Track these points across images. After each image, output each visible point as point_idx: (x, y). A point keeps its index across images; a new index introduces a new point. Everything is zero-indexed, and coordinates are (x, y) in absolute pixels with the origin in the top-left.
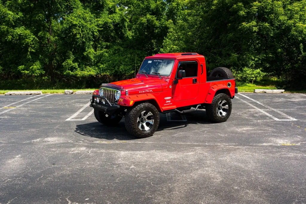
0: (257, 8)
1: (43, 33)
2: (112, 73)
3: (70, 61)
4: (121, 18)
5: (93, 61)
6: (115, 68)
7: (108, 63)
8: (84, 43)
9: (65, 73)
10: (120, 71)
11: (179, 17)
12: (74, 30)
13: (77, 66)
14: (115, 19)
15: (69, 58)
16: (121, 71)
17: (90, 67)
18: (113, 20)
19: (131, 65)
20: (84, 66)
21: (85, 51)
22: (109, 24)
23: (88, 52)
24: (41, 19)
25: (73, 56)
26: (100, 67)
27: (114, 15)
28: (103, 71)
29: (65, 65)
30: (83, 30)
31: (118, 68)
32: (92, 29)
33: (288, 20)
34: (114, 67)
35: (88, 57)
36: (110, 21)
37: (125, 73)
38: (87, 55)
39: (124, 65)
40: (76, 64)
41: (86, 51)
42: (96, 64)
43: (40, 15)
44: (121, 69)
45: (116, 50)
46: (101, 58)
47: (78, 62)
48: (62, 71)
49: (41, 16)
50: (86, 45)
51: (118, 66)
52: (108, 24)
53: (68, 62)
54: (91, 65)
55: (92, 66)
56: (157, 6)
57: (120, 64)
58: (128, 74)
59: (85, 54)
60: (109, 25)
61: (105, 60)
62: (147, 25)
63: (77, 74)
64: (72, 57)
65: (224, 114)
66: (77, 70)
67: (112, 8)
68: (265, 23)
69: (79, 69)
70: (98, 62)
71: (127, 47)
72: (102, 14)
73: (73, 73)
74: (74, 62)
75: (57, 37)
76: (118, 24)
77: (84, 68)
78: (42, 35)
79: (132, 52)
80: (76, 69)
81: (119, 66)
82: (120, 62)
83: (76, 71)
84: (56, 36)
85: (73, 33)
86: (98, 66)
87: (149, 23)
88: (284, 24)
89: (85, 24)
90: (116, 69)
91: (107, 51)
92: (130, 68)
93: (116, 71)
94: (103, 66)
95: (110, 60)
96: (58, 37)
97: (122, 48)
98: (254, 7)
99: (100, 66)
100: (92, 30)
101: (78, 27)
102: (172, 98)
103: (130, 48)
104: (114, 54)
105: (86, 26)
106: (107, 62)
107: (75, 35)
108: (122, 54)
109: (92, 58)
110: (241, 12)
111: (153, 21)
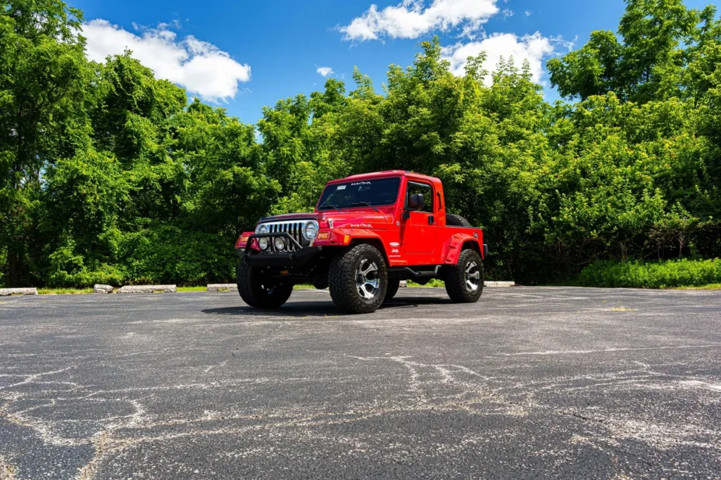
0: (461, 143)
1: (9, 191)
2: (159, 278)
3: (67, 252)
4: (177, 171)
5: (116, 252)
6: (164, 268)
7: (150, 259)
8: (99, 214)
9: (54, 276)
10: (176, 273)
11: (294, 173)
12: (80, 187)
13: (82, 262)
14: (164, 174)
15: (65, 245)
16: (179, 272)
17: (110, 265)
18: (161, 174)
19: (198, 261)
20: (97, 261)
21: (101, 231)
22: (152, 182)
23: (108, 233)
24: (8, 160)
25: (73, 241)
26: (134, 264)
27: (162, 166)
28: (137, 272)
29: (57, 259)
30: (99, 188)
31: (173, 268)
32: (119, 189)
33: (505, 168)
34: (164, 265)
35: (107, 245)
36: (155, 176)
37: (188, 277)
38: (105, 238)
39: (186, 261)
40: (80, 258)
41: (104, 232)
42: (123, 260)
43: (6, 151)
44: (178, 270)
45: (166, 232)
46: (134, 248)
47: (83, 253)
48: (47, 271)
49: (9, 155)
50: (105, 219)
51: (172, 263)
52: (150, 182)
53: (62, 253)
54: (112, 261)
55: (115, 263)
56: (255, 151)
57: (177, 258)
58: (192, 278)
59: (101, 237)
60: (153, 184)
61: (143, 252)
62: (234, 185)
63: (80, 279)
64: (71, 242)
65: (474, 287)
66: (80, 271)
67: (157, 153)
68: (474, 169)
69: (85, 268)
70: (128, 255)
71: (189, 228)
72: (136, 163)
73: (71, 276)
74: (75, 253)
75: (38, 201)
76: (171, 183)
77: (97, 266)
78: (7, 195)
79: (201, 238)
80: (79, 268)
81: (174, 264)
82: (176, 256)
83: (79, 273)
84: (36, 199)
85: (78, 194)
86: (127, 264)
87: (238, 182)
88: (498, 175)
89: (105, 177)
90: (168, 268)
91: (149, 233)
92: (196, 268)
93: (167, 273)
94: (140, 262)
95: (154, 250)
96: (40, 200)
97: (179, 228)
98: (457, 140)
99: (132, 262)
100: (118, 191)
101: (92, 181)
102: (401, 245)
103: (196, 230)
104: (163, 239)
105: (106, 181)
106: (148, 255)
107: (83, 197)
108: (180, 240)
109: (116, 245)
110: (437, 147)
111: (246, 177)
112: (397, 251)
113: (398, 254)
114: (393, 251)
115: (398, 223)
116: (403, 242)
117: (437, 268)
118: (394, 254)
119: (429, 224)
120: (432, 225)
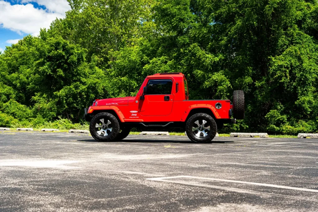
112: (136, 115)
113: (136, 116)
114: (133, 115)
115: (137, 102)
116: (141, 111)
117: (169, 123)
118: (133, 116)
119: (165, 100)
120: (168, 100)
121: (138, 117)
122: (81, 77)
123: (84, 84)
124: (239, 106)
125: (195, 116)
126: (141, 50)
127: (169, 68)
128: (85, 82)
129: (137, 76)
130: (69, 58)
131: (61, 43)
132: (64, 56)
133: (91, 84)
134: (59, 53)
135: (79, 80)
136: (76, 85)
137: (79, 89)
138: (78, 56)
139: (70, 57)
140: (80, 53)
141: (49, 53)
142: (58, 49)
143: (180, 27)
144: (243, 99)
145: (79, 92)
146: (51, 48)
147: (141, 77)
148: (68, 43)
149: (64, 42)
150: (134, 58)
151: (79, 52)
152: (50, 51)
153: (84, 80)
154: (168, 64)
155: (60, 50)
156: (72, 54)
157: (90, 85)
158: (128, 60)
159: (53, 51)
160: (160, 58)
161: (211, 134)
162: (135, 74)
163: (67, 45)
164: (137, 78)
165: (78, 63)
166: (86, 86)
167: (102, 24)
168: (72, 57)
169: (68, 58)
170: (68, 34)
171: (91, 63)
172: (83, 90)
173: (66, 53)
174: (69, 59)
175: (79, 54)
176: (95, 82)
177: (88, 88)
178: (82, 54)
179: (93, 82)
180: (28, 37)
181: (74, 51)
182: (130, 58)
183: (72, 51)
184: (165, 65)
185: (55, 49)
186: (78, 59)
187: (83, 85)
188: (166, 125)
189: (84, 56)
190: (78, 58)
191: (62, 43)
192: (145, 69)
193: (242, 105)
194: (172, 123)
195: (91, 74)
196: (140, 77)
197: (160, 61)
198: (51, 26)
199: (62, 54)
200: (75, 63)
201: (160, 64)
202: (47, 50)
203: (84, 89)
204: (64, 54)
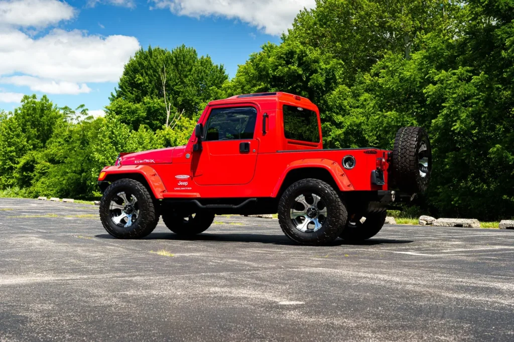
102: (191, 178)
112: (186, 184)
113: (187, 186)
114: (181, 183)
115: (188, 156)
116: (196, 175)
117: (247, 201)
118: (181, 186)
119: (241, 152)
120: (247, 152)
121: (190, 188)
122: (334, 114)
123: (339, 125)
124: (403, 161)
125: (296, 185)
126: (425, 57)
127: (474, 90)
128: (341, 123)
129: (417, 108)
130: (310, 79)
131: (296, 52)
132: (300, 76)
133: (351, 125)
134: (291, 71)
135: (329, 119)
136: (324, 127)
137: (330, 135)
138: (326, 75)
139: (311, 77)
140: (330, 70)
141: (274, 71)
142: (291, 64)
143: (498, 6)
144: (411, 146)
145: (330, 141)
146: (278, 62)
147: (425, 110)
148: (308, 52)
149: (302, 51)
150: (409, 74)
151: (328, 67)
152: (275, 68)
153: (339, 118)
154: (472, 81)
155: (293, 65)
156: (316, 71)
157: (350, 128)
158: (399, 78)
159: (280, 67)
160: (456, 71)
161: (328, 226)
162: (414, 104)
163: (306, 55)
164: (419, 111)
165: (326, 89)
166: (343, 130)
167: (377, 13)
168: (315, 78)
169: (308, 79)
170: (319, 36)
171: (355, 87)
172: (336, 136)
173: (304, 70)
174: (309, 82)
175: (328, 71)
176: (358, 121)
177: (346, 133)
178: (333, 71)
179: (354, 122)
180: (265, 46)
181: (320, 67)
182: (402, 74)
183: (314, 66)
184: (467, 85)
185: (286, 63)
186: (327, 81)
187: (338, 128)
188: (242, 204)
189: (339, 73)
190: (326, 78)
191: (298, 51)
192: (426, 93)
193: (410, 161)
194: (254, 201)
195: (354, 108)
196: (423, 109)
197: (456, 76)
198: (294, 23)
199: (297, 73)
200: (322, 88)
201: (455, 83)
202: (272, 65)
203: (340, 135)
204: (301, 72)
